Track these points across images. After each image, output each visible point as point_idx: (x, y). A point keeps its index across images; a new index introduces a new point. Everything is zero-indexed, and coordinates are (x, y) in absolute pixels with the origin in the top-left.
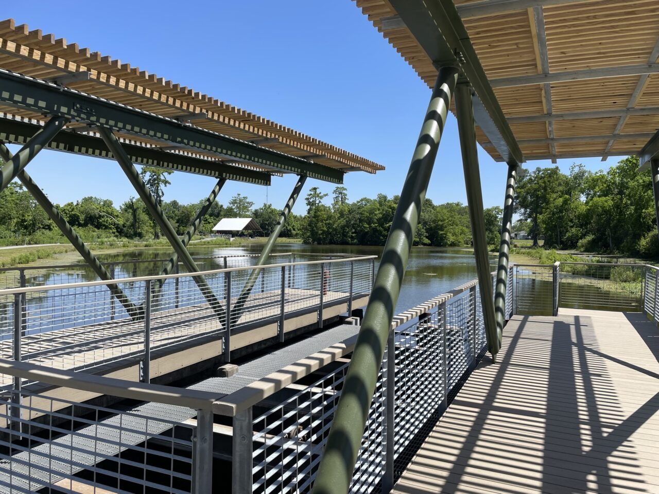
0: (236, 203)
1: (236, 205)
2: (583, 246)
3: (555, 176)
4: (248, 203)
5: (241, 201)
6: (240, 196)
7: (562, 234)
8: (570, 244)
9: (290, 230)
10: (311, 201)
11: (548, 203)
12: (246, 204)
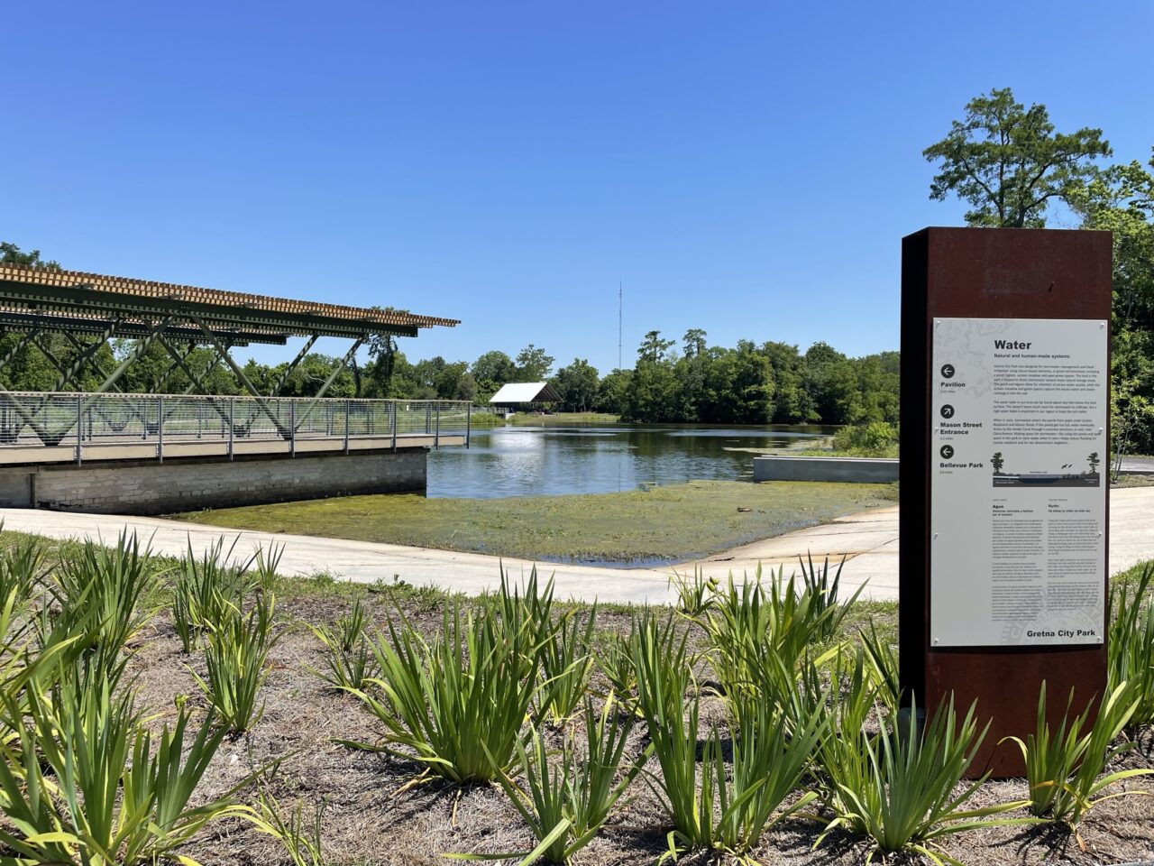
0: (526, 359)
1: (526, 363)
4: (545, 358)
5: (534, 355)
6: (534, 348)
10: (648, 352)
12: (543, 361)
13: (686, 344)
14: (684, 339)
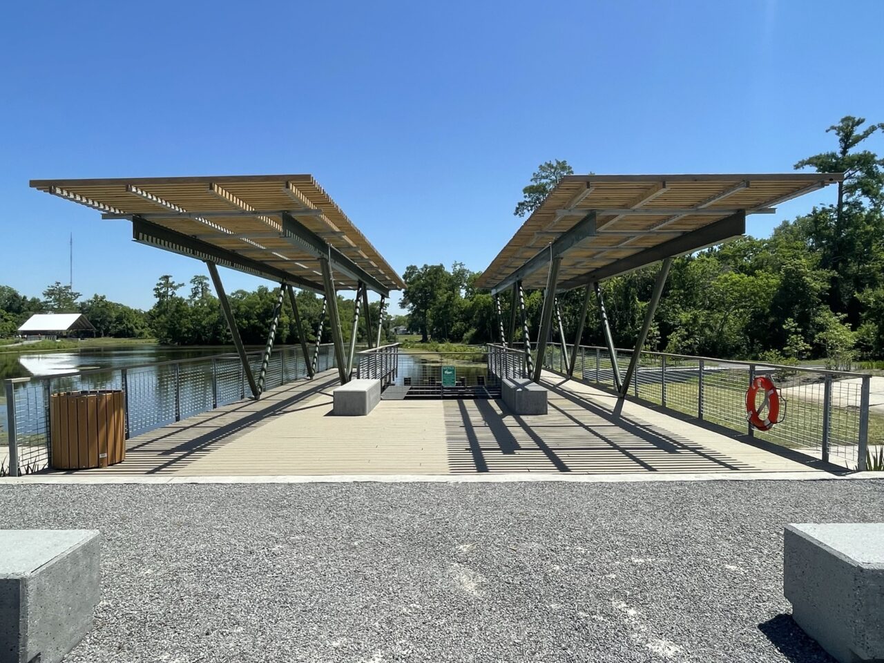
0: (52, 294)
1: (53, 297)
2: (467, 339)
3: (440, 274)
4: (71, 294)
5: (61, 291)
6: (60, 285)
7: (449, 328)
8: (457, 338)
9: (131, 329)
10: (162, 291)
11: (435, 298)
12: (69, 296)
13: (193, 286)
14: (191, 282)
